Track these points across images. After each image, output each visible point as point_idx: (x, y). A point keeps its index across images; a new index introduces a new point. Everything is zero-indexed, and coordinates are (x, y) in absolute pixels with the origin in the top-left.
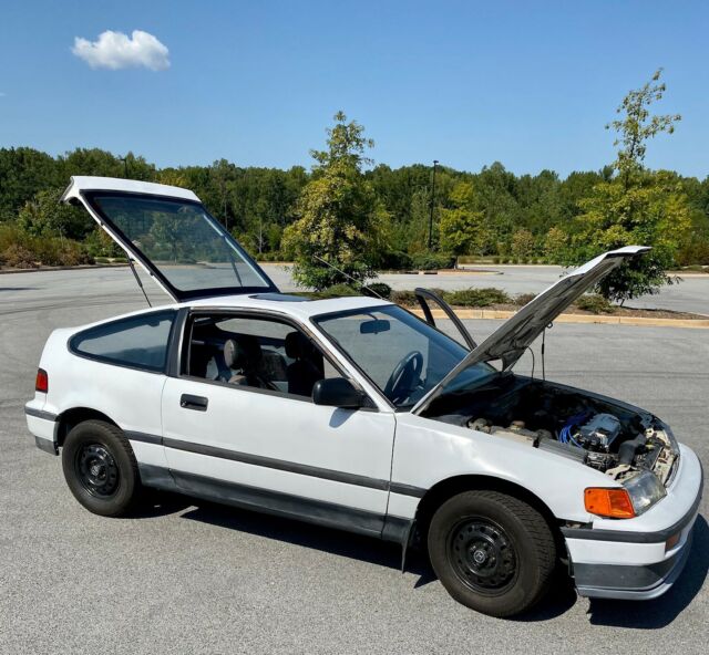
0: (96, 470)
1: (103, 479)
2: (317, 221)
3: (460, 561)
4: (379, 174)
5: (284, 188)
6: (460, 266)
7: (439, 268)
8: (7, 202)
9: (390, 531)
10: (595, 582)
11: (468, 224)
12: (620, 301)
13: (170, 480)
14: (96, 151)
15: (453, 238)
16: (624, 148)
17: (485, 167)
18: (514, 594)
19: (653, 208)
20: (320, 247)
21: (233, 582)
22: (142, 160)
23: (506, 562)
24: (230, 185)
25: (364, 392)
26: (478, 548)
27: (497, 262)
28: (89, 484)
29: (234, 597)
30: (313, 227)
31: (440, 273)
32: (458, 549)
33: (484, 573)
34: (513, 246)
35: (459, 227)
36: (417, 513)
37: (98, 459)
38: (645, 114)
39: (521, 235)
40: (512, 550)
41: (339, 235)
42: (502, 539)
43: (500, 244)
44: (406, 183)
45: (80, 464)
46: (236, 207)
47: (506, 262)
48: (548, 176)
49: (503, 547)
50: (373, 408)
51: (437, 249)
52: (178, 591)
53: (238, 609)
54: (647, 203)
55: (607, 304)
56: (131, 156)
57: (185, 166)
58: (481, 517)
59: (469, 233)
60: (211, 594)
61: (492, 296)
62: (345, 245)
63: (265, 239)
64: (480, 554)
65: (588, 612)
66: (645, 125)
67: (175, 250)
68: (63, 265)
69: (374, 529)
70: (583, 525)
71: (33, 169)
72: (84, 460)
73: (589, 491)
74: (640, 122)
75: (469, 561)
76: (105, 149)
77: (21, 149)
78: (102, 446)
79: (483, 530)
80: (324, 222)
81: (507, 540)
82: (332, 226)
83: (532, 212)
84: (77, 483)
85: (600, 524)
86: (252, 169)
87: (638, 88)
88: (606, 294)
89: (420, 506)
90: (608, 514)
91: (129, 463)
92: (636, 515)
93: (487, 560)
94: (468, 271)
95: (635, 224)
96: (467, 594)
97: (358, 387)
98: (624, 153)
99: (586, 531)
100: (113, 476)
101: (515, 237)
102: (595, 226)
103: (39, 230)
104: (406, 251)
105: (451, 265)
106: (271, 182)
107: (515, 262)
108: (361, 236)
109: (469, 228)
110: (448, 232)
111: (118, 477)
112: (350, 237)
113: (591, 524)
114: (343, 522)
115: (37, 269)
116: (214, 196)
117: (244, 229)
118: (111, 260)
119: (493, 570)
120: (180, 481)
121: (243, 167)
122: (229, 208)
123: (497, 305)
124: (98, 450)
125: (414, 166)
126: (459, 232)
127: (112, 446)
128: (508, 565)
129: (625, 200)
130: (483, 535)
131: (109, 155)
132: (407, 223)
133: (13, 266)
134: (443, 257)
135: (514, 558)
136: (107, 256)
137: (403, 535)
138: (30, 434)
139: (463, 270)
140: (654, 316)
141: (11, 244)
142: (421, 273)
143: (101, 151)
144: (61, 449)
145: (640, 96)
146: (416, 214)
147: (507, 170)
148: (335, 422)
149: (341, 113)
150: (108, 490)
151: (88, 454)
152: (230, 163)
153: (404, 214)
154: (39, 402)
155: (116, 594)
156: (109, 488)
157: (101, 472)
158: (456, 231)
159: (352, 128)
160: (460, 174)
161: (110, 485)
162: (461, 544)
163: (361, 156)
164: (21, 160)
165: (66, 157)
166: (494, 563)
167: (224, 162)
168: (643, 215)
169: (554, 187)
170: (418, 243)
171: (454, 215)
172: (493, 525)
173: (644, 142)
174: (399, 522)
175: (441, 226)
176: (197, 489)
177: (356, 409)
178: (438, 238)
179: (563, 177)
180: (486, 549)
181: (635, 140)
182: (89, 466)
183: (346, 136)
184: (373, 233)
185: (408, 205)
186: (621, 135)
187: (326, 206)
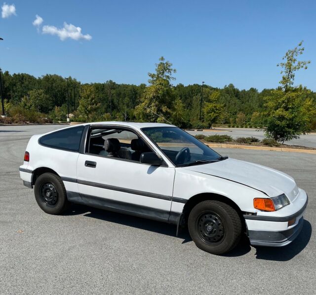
0: (48, 194)
1: (51, 198)
2: (150, 104)
3: (201, 231)
4: (179, 88)
5: (137, 93)
6: (213, 128)
7: (204, 128)
8: (16, 97)
9: (172, 218)
10: (258, 238)
11: (217, 110)
12: (282, 142)
13: (80, 198)
14: (55, 75)
15: (210, 116)
16: (285, 75)
17: (226, 86)
18: (224, 245)
19: (297, 101)
20: (150, 115)
21: (105, 239)
22: (75, 80)
23: (220, 230)
24: (113, 92)
25: (162, 159)
26: (209, 225)
27: (229, 127)
28: (46, 200)
29: (105, 244)
30: (148, 106)
31: (204, 130)
32: (200, 226)
33: (212, 236)
34: (237, 119)
35: (213, 111)
36: (184, 210)
37: (50, 189)
38: (295, 60)
39: (240, 115)
40: (223, 226)
41: (159, 110)
42: (219, 221)
43: (231, 119)
44: (191, 92)
45: (42, 192)
46: (115, 101)
47: (233, 127)
48: (253, 90)
49: (219, 224)
50: (166, 166)
51: (203, 121)
52: (81, 242)
53: (106, 248)
54: (294, 99)
55: (276, 143)
56: (70, 78)
57: (94, 83)
58: (210, 212)
59: (217, 113)
60: (95, 243)
61: (225, 138)
62: (162, 115)
63: (128, 115)
64: (210, 228)
65: (256, 254)
66: (294, 65)
67: (88, 118)
68: (39, 123)
69: (165, 218)
70: (253, 214)
71: (27, 83)
72: (43, 190)
73: (256, 199)
74: (293, 64)
75: (205, 230)
76: (59, 75)
77: (22, 74)
78: (51, 184)
79: (211, 217)
80: (153, 104)
81: (221, 221)
82: (156, 106)
83: (246, 106)
84: (40, 200)
85: (260, 213)
86: (123, 85)
87: (292, 49)
88: (276, 138)
89: (185, 207)
90: (263, 209)
91: (62, 191)
92: (276, 210)
93: (212, 230)
94: (216, 130)
95: (289, 108)
96: (204, 245)
97: (160, 157)
98: (285, 77)
99: (254, 216)
100: (56, 197)
101: (238, 116)
102: (271, 108)
103: (29, 107)
104: (189, 121)
105: (209, 127)
106: (131, 90)
107: (238, 127)
108: (169, 111)
109: (217, 111)
110: (208, 113)
111: (57, 197)
112: (164, 111)
113: (256, 213)
114: (152, 215)
115: (28, 124)
116: (106, 96)
117: (118, 111)
118: (60, 122)
119: (215, 234)
120: (84, 198)
121: (119, 84)
122: (112, 101)
123: (228, 142)
124: (50, 186)
125: (194, 85)
126: (213, 113)
127: (56, 184)
128: (221, 232)
129: (285, 97)
130: (211, 219)
131: (61, 77)
132: (190, 109)
133: (17, 123)
134: (206, 124)
135: (224, 228)
136: (58, 120)
137: (177, 220)
138: (21, 179)
139: (214, 129)
140: (297, 148)
141: (17, 113)
142: (196, 130)
143: (57, 76)
144: (34, 186)
145: (293, 52)
146: (195, 106)
147: (235, 87)
148: (150, 172)
149: (162, 57)
150: (53, 203)
151: (45, 187)
152: (113, 82)
153: (189, 106)
154: (25, 165)
155: (55, 242)
156: (53, 202)
157: (51, 195)
158: (211, 113)
159: (167, 64)
160: (214, 89)
161: (54, 201)
162: (202, 223)
163: (170, 76)
164: (23, 79)
165: (42, 78)
166: (215, 231)
167: (111, 81)
168: (293, 104)
169: (256, 95)
170: (195, 118)
171: (211, 106)
172: (215, 214)
173: (294, 72)
174: (176, 214)
175: (205, 110)
176: (91, 202)
177: (159, 166)
178: (203, 116)
179: (260, 91)
180: (212, 225)
181: (290, 71)
182: (46, 193)
183: (164, 68)
184: (174, 110)
185: (191, 101)
186: (284, 69)
187: (154, 97)
